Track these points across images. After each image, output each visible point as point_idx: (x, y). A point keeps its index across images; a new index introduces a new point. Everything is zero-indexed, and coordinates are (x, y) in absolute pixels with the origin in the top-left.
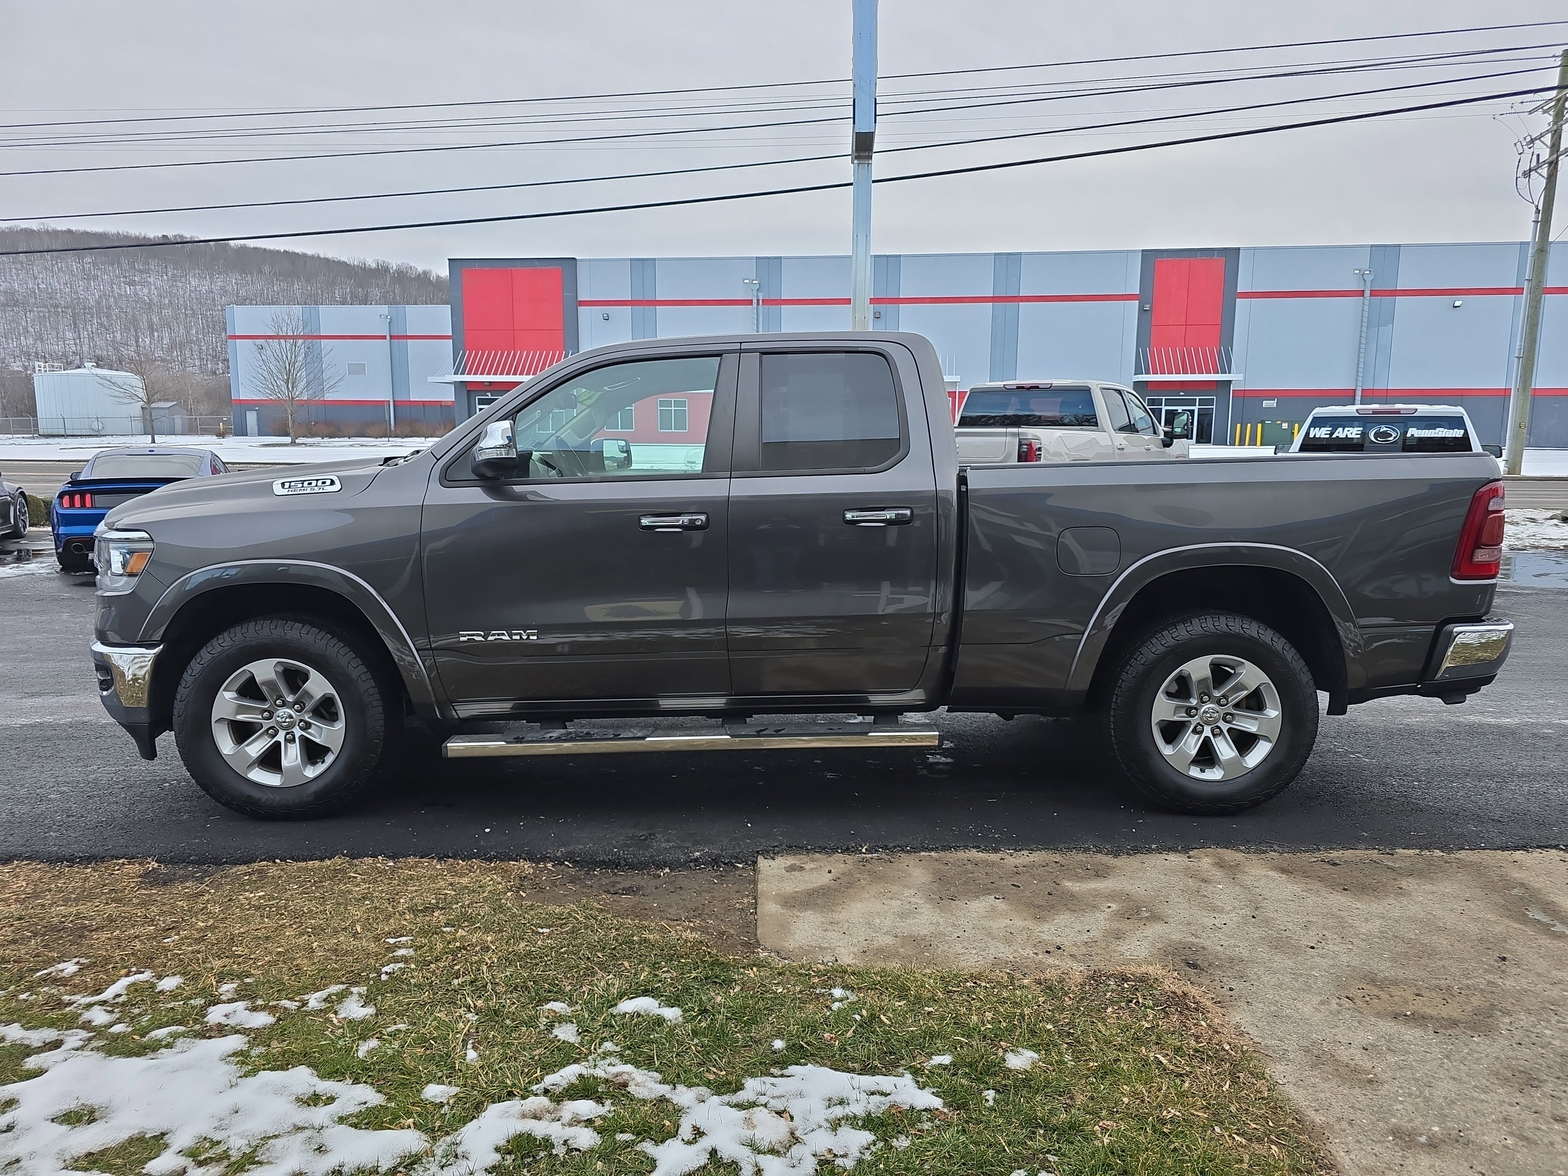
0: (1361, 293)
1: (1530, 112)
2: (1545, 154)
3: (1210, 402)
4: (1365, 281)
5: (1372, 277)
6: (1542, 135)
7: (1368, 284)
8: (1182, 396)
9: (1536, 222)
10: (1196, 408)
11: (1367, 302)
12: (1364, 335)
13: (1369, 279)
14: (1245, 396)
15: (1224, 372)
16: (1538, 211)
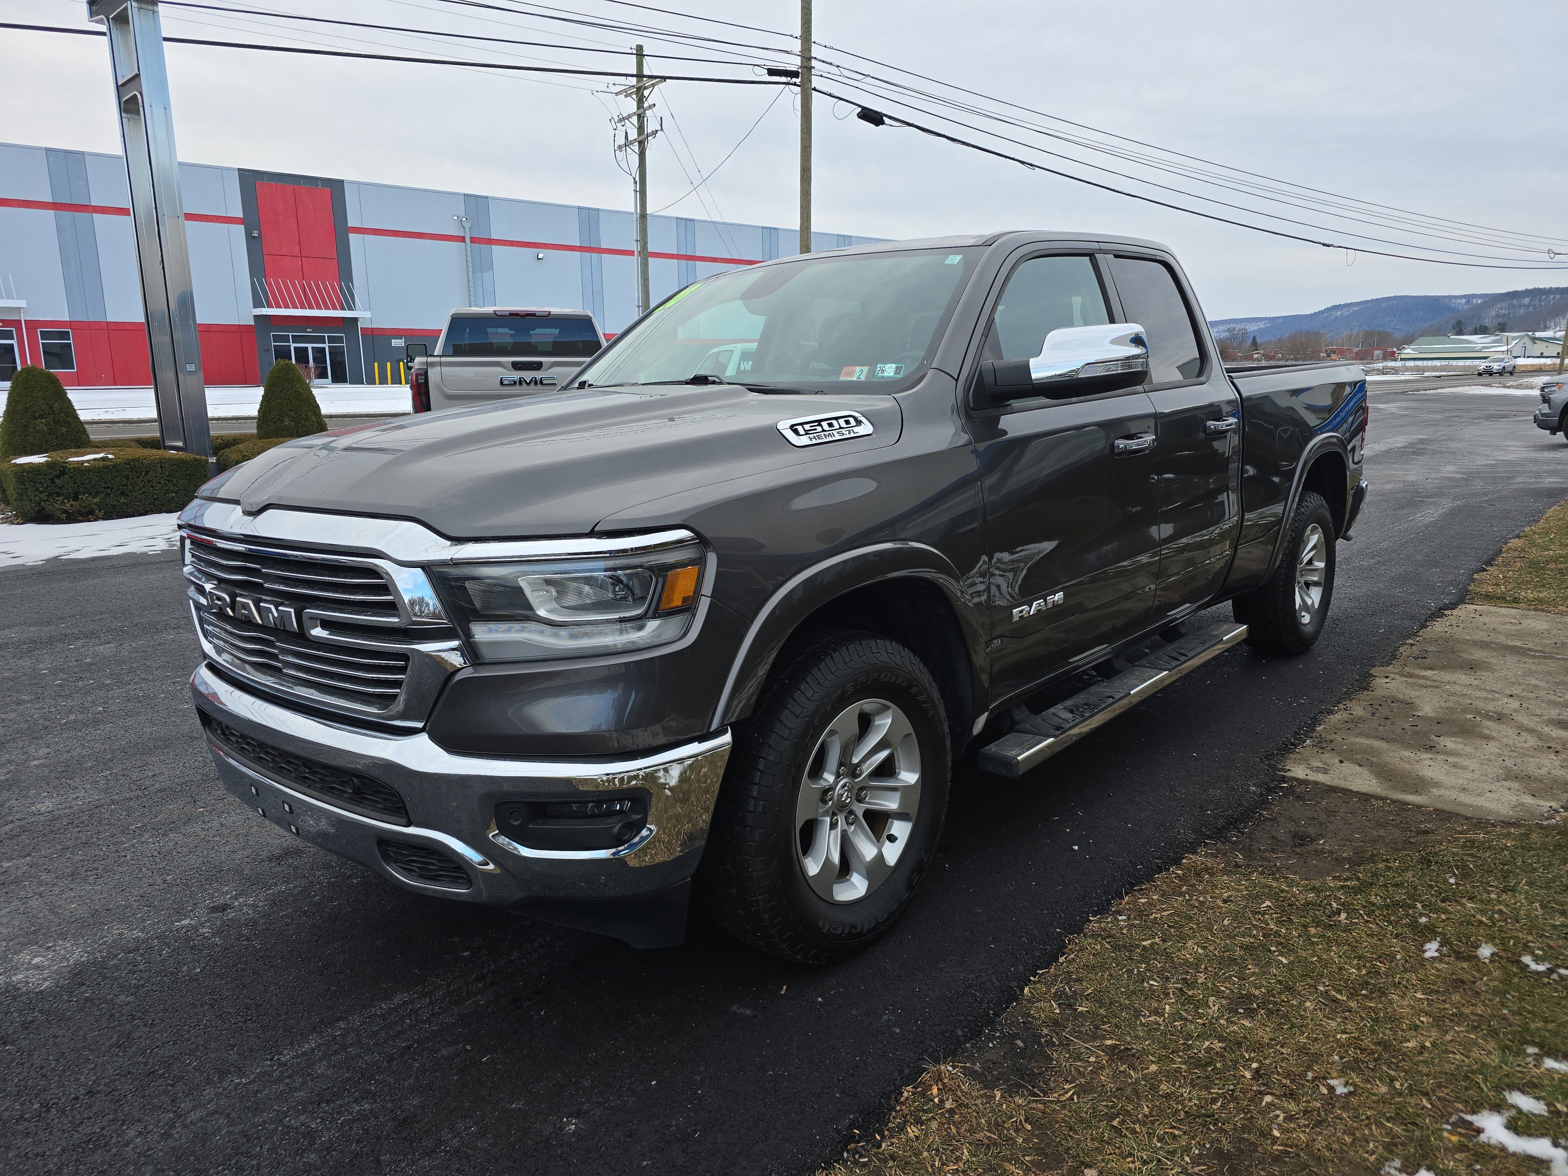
0: (463, 239)
1: (616, 94)
2: (633, 134)
3: (339, 339)
4: (464, 228)
5: (469, 225)
6: (629, 116)
7: (467, 230)
8: (309, 333)
9: (636, 191)
10: (326, 346)
11: (469, 248)
12: (471, 279)
13: (467, 225)
14: (372, 334)
15: (350, 309)
16: (635, 182)
